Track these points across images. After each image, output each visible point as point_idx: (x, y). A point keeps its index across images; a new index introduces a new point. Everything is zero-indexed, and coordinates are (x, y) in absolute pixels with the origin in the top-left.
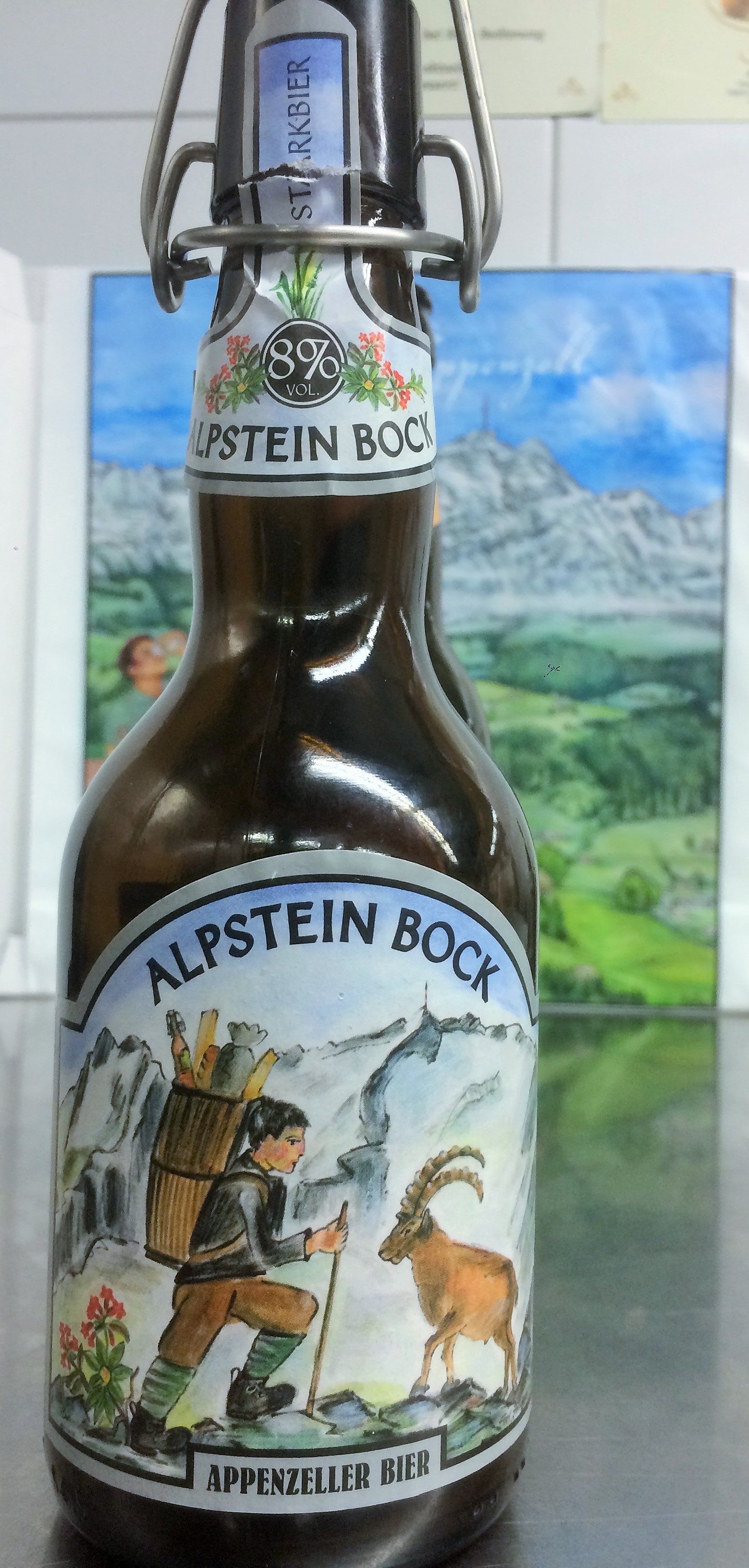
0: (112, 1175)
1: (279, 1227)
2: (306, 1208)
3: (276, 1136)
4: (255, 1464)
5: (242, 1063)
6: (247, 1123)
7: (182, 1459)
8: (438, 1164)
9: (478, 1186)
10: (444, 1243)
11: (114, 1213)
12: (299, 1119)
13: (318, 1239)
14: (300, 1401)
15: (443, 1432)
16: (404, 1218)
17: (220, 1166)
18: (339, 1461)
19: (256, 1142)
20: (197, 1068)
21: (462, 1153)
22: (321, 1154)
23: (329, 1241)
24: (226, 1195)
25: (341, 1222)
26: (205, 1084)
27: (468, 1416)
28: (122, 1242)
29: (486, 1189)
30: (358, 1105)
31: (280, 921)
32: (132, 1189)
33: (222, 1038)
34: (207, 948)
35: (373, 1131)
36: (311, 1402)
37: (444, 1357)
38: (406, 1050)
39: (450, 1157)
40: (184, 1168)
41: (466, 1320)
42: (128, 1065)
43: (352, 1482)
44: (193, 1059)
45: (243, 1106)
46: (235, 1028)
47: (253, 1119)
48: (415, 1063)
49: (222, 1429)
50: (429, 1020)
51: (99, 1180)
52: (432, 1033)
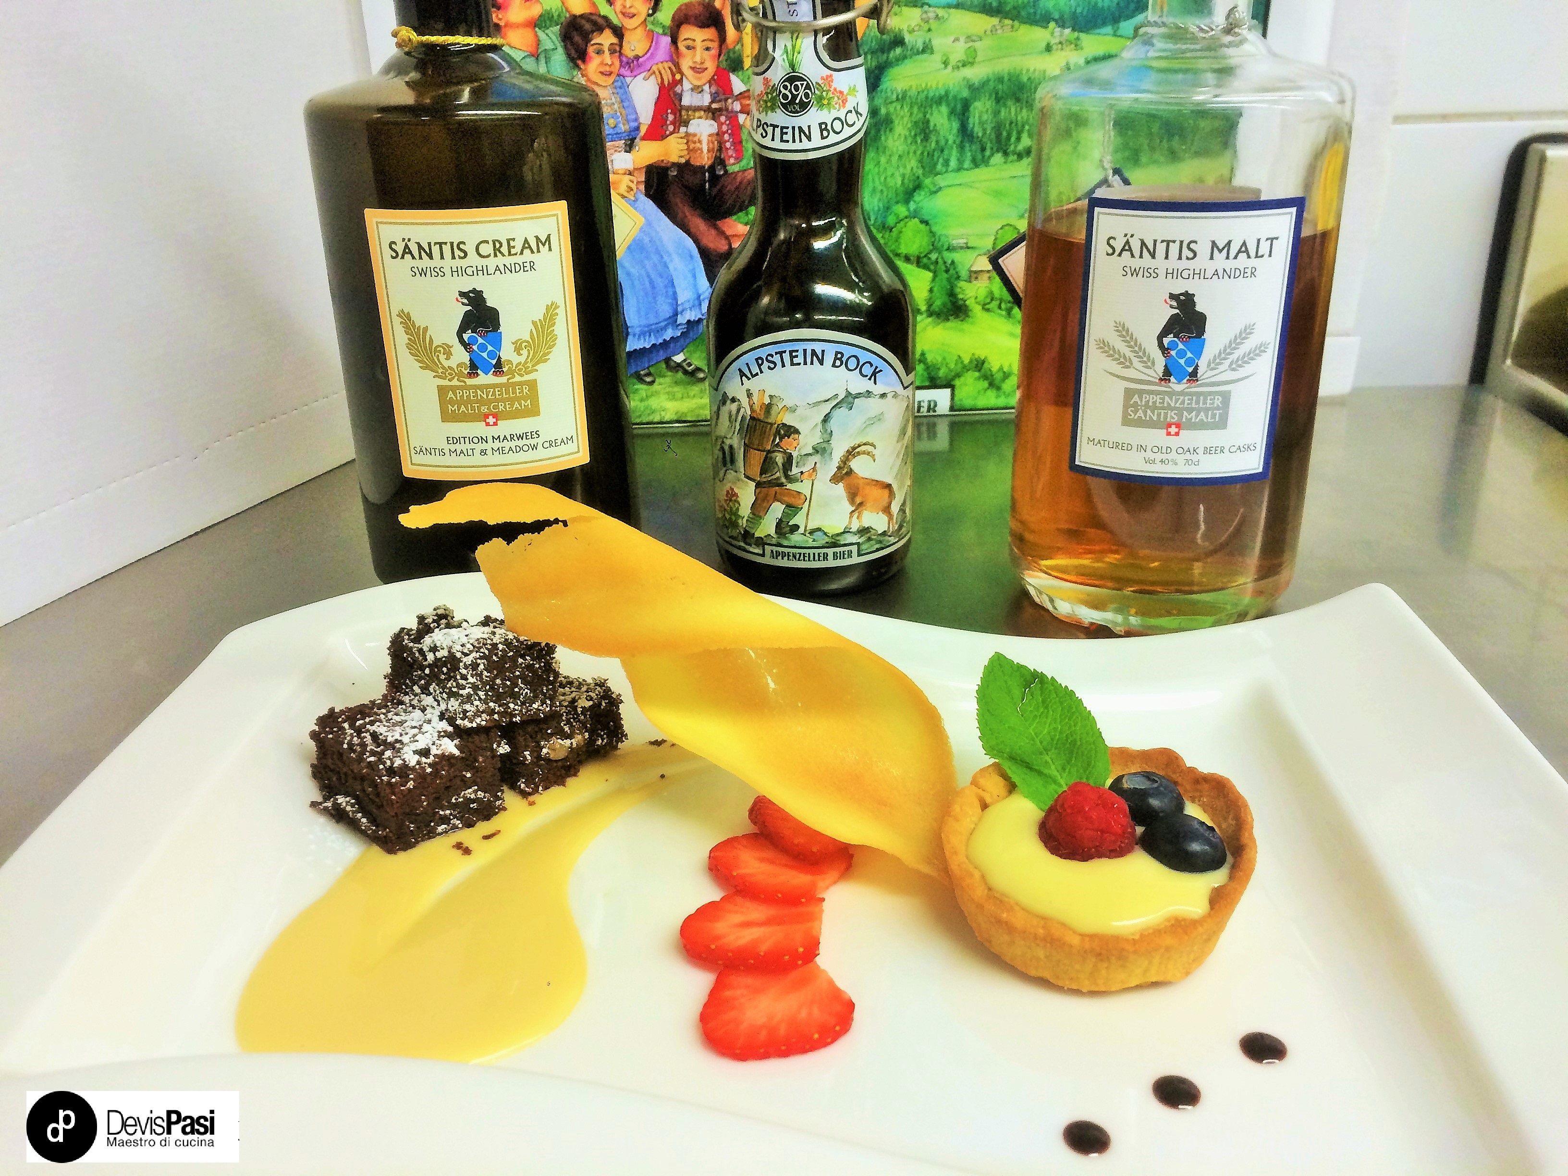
0: (731, 447)
1: (791, 471)
2: (800, 464)
3: (789, 437)
4: (786, 550)
5: (774, 411)
6: (778, 432)
7: (761, 548)
8: (854, 448)
9: (873, 456)
10: (857, 477)
11: (733, 461)
12: (797, 432)
13: (806, 474)
14: (801, 530)
15: (858, 544)
16: (839, 468)
17: (769, 447)
18: (817, 551)
19: (781, 439)
20: (758, 411)
21: (865, 444)
22: (806, 444)
23: (810, 476)
24: (771, 458)
25: (814, 469)
26: (762, 417)
27: (869, 539)
28: (736, 472)
29: (876, 457)
30: (820, 426)
31: (786, 357)
32: (738, 453)
33: (767, 401)
34: (759, 366)
35: (826, 436)
36: (805, 530)
37: (858, 518)
38: (839, 406)
39: (859, 446)
40: (755, 447)
41: (868, 505)
42: (734, 407)
43: (821, 558)
44: (757, 407)
45: (776, 426)
46: (771, 397)
47: (780, 431)
48: (843, 411)
49: (773, 538)
50: (849, 394)
51: (726, 448)
52: (850, 399)
